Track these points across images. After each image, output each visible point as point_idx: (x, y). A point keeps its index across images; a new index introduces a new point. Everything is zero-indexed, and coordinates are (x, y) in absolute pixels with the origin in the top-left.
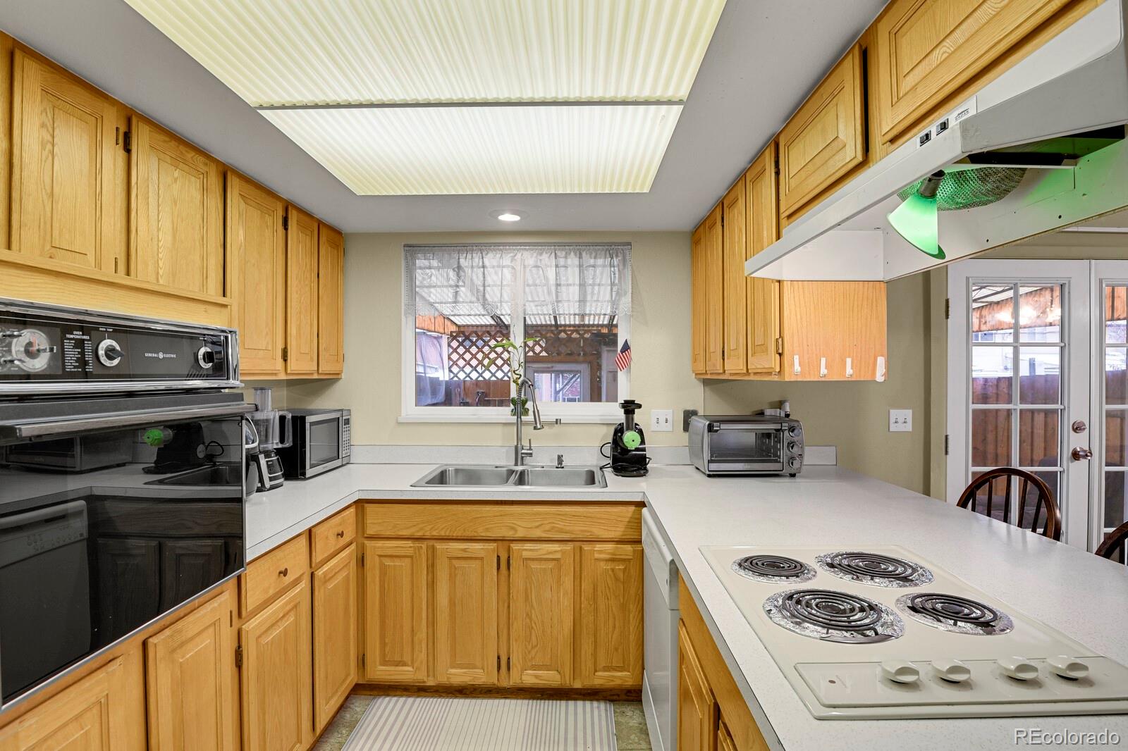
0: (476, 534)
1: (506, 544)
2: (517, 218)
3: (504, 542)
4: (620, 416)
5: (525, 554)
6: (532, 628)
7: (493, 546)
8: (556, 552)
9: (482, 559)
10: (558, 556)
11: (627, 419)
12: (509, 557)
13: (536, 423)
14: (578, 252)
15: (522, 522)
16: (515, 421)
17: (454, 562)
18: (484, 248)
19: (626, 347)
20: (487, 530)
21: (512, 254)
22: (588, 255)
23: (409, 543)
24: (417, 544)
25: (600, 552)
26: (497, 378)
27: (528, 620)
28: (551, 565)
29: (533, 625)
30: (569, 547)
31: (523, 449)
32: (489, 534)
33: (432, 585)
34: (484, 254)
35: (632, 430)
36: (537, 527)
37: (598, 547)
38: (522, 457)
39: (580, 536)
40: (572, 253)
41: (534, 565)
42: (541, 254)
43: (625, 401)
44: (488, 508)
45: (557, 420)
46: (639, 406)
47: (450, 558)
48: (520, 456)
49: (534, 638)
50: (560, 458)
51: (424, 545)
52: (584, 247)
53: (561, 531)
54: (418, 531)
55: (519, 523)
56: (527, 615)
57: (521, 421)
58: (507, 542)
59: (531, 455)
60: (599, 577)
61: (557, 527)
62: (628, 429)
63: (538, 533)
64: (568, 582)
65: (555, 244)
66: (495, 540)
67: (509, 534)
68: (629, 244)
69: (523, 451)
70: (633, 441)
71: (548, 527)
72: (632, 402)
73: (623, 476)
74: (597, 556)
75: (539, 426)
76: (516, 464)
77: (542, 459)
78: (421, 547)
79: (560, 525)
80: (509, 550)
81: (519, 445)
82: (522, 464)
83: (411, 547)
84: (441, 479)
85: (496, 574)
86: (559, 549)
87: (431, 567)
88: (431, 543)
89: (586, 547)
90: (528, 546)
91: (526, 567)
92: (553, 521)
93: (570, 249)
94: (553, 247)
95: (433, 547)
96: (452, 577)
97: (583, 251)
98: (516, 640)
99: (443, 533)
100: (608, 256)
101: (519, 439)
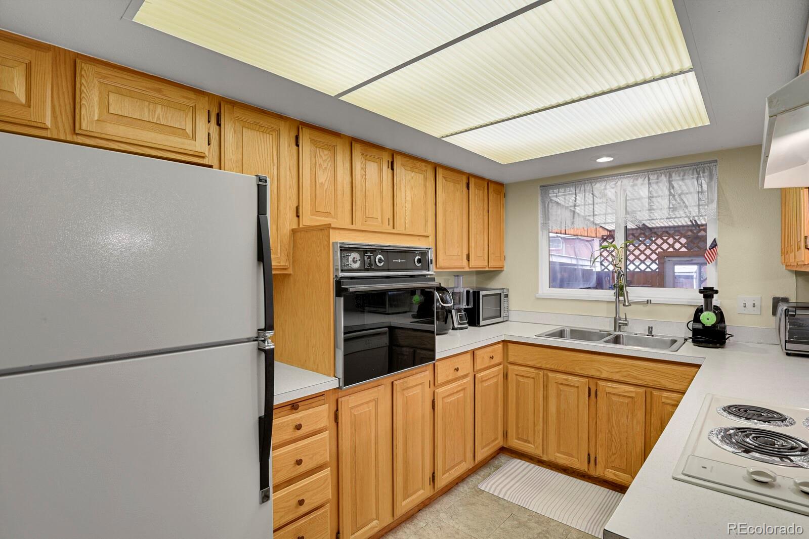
0: (573, 371)
1: (595, 380)
2: (611, 159)
3: (594, 379)
4: (700, 300)
5: (608, 390)
6: (613, 441)
7: (585, 380)
8: (632, 392)
9: (578, 387)
10: (633, 395)
11: (706, 302)
12: (597, 390)
13: (625, 302)
14: (668, 174)
15: (605, 369)
16: (615, 300)
17: (560, 386)
19: (714, 244)
20: (581, 369)
21: (614, 183)
22: (677, 175)
23: (533, 370)
24: (537, 371)
25: (667, 398)
26: (608, 269)
27: (609, 435)
28: (627, 400)
29: (614, 439)
30: (642, 390)
31: (620, 320)
32: (582, 372)
33: (546, 398)
34: (593, 185)
35: (710, 310)
36: (617, 372)
37: (665, 394)
38: (620, 326)
39: (651, 384)
40: (663, 175)
41: (614, 398)
42: (637, 179)
43: (704, 288)
44: (582, 355)
45: (647, 300)
46: (716, 292)
47: (558, 383)
48: (619, 324)
49: (613, 448)
50: (650, 330)
51: (541, 373)
52: (674, 169)
53: (636, 378)
54: (538, 364)
55: (603, 368)
56: (609, 431)
57: (619, 300)
58: (596, 380)
59: (626, 325)
60: (666, 416)
61: (632, 375)
62: (707, 309)
63: (617, 377)
64: (640, 415)
65: (647, 171)
66: (587, 377)
67: (597, 374)
68: (716, 161)
69: (620, 322)
70: (708, 319)
71: (625, 374)
72: (711, 289)
73: (699, 346)
74: (664, 400)
75: (627, 304)
76: (615, 330)
77: (637, 328)
78: (540, 374)
79: (635, 373)
80: (597, 385)
81: (617, 317)
82: (620, 331)
83: (533, 372)
85: (587, 399)
86: (634, 390)
87: (546, 387)
88: (546, 372)
89: (655, 393)
90: (610, 384)
91: (609, 399)
92: (629, 370)
93: (661, 173)
94: (646, 173)
95: (547, 375)
96: (558, 396)
97: (673, 172)
98: (601, 447)
99: (553, 367)
100: (695, 173)
101: (617, 313)
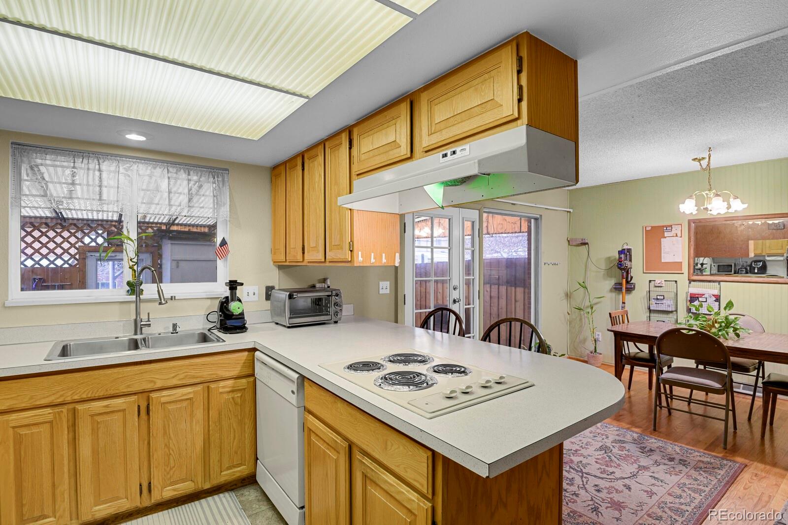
0: (117, 392)
1: (145, 395)
2: (142, 138)
3: (143, 394)
4: (228, 293)
5: (163, 400)
6: (170, 454)
7: (133, 398)
8: (190, 393)
9: (124, 410)
10: (191, 396)
11: (232, 294)
12: (149, 404)
13: (161, 300)
14: (187, 172)
15: (159, 376)
16: (135, 300)
17: (96, 418)
18: (100, 156)
19: (224, 243)
20: (128, 386)
21: (128, 165)
22: (195, 174)
23: (49, 410)
24: (57, 410)
25: (223, 387)
27: (167, 450)
28: (185, 404)
29: (171, 452)
30: (199, 388)
31: (142, 321)
32: (129, 390)
33: (74, 442)
34: (100, 161)
35: (235, 301)
36: (173, 377)
37: (222, 384)
38: (141, 328)
39: (208, 379)
40: (182, 170)
41: (171, 407)
42: (155, 168)
43: (230, 281)
44: (129, 369)
45: (172, 297)
46: (242, 284)
47: (92, 416)
48: (138, 326)
49: (172, 461)
50: (175, 326)
51: (64, 409)
52: (192, 168)
53: (194, 377)
54: (58, 398)
55: (157, 377)
56: (166, 445)
57: (140, 299)
58: (148, 393)
59: (149, 325)
60: (223, 405)
61: (190, 375)
62: (232, 300)
63: (175, 382)
64: (199, 414)
65: (167, 162)
66: (135, 394)
67: (149, 386)
68: (227, 170)
69: (142, 323)
70: (239, 308)
71: (181, 376)
72: (236, 281)
73: (230, 334)
74: (221, 390)
75: (163, 302)
76: (136, 334)
77: (158, 328)
78: (62, 411)
79: (193, 373)
80: (148, 398)
81: (138, 318)
82: (141, 334)
83: (49, 413)
84: (65, 352)
85: (137, 420)
86: (192, 390)
87: (73, 427)
88: (71, 406)
89: (213, 386)
90: (165, 393)
91: (164, 409)
92: (188, 371)
93: (180, 168)
94: (165, 164)
95: (74, 409)
96: (95, 431)
97: (191, 170)
98: (156, 467)
99: (84, 396)
100: (211, 176)
101: (137, 313)
